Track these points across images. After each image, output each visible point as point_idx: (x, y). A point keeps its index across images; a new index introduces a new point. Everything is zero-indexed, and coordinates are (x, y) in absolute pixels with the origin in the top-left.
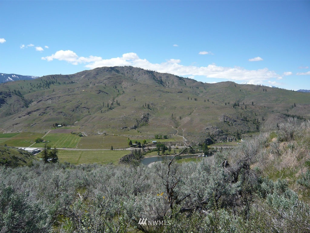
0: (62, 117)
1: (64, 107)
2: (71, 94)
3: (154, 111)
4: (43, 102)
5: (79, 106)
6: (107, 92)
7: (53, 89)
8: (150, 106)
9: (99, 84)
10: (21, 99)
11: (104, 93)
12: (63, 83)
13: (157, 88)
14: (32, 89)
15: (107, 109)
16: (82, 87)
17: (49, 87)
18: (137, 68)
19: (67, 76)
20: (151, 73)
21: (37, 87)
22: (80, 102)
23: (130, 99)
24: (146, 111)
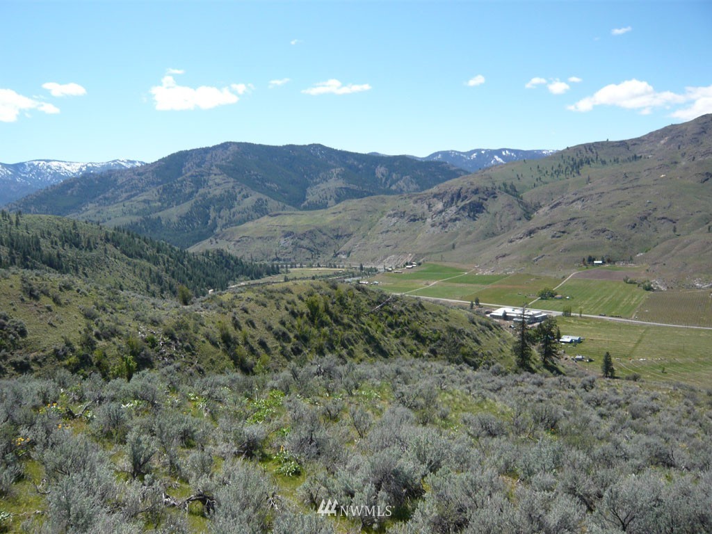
0: (606, 241)
1: (611, 219)
2: (628, 185)
4: (563, 206)
5: (650, 214)
7: (587, 177)
9: (707, 158)
10: (516, 202)
12: (613, 160)
14: (540, 179)
16: (660, 167)
17: (578, 173)
19: (623, 144)
21: (552, 174)
22: (651, 206)
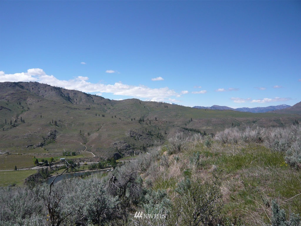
3: (61, 127)
6: (10, 109)
8: (58, 123)
9: (1, 100)
11: (6, 109)
13: (64, 104)
15: (10, 126)
18: (43, 85)
23: (36, 116)
24: (54, 128)
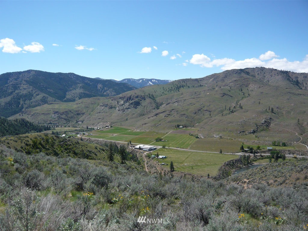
0: (185, 119)
1: (187, 110)
2: (195, 97)
3: (278, 115)
4: (171, 104)
5: (202, 108)
6: (231, 95)
7: (181, 92)
8: (275, 110)
9: (225, 87)
10: (153, 102)
11: (228, 96)
12: (192, 86)
13: (287, 90)
14: (164, 93)
15: (228, 112)
16: (209, 90)
17: (179, 91)
18: (269, 69)
19: (196, 80)
20: (286, 74)
21: (168, 91)
22: (202, 105)
23: (255, 102)
24: (269, 115)
